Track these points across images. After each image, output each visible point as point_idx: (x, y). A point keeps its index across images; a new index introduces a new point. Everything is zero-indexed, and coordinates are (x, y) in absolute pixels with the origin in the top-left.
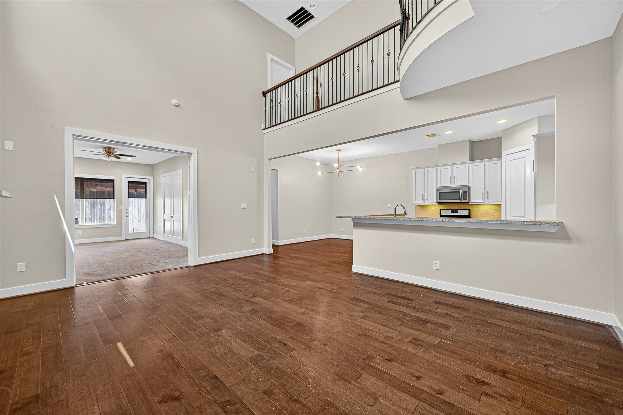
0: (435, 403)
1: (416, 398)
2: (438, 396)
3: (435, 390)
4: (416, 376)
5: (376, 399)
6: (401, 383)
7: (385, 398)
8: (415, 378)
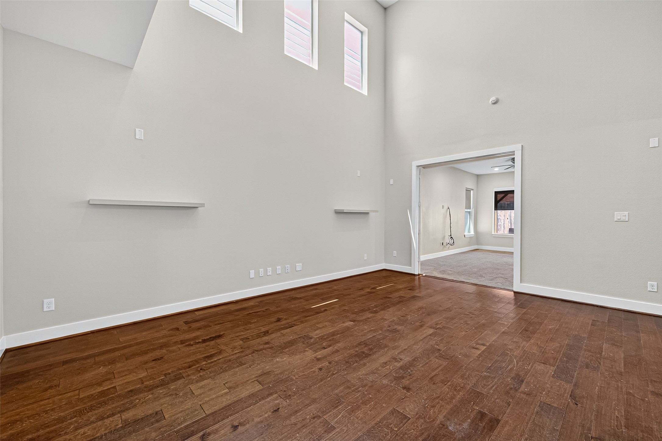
0: (196, 426)
1: (212, 413)
2: (202, 433)
3: (209, 434)
4: (238, 426)
5: (229, 388)
6: (235, 410)
7: (226, 394)
8: (236, 423)
